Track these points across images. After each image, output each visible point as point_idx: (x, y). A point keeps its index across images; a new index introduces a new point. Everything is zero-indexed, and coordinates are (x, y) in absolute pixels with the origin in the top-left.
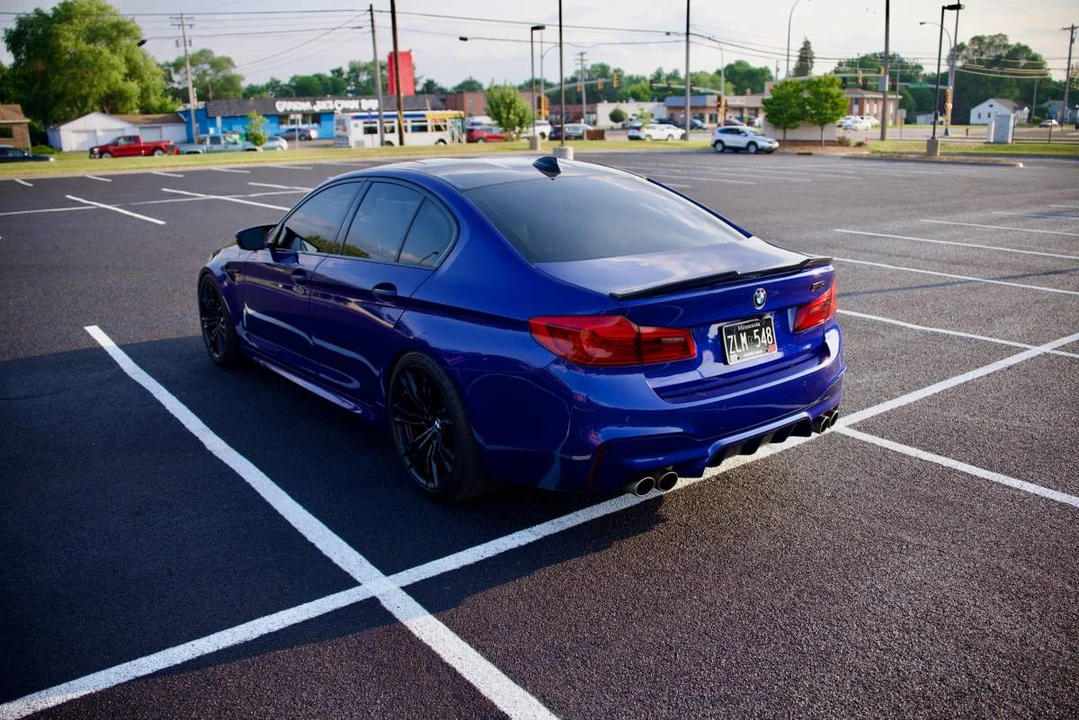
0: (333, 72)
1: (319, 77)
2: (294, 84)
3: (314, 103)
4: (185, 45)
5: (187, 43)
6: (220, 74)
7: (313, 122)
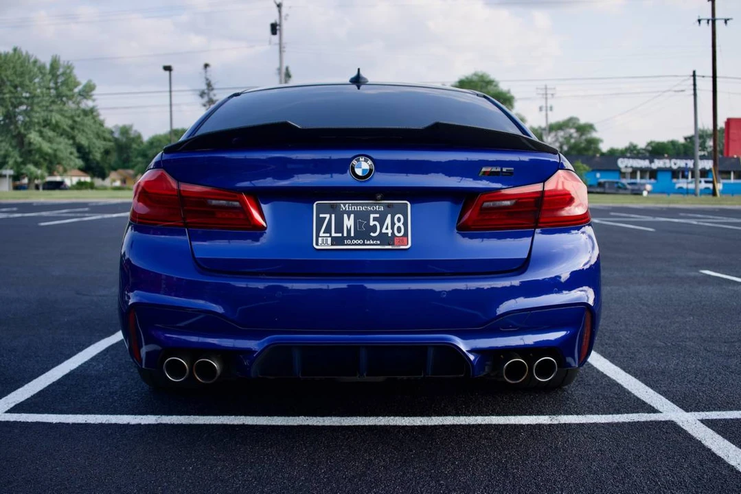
0: (686, 139)
1: (673, 143)
2: (650, 148)
3: (651, 162)
4: (546, 110)
5: (549, 109)
6: (584, 137)
7: (650, 178)
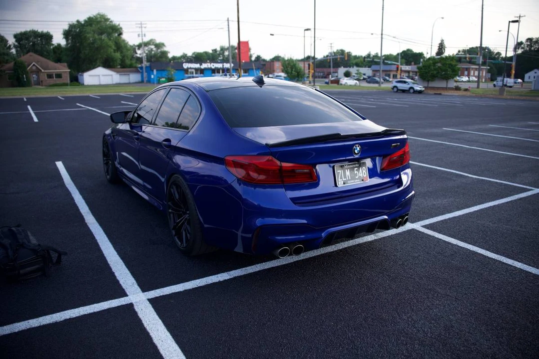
0: (213, 50)
1: (206, 53)
2: (194, 56)
3: (201, 65)
5: (143, 35)
6: (159, 50)
7: (201, 73)
